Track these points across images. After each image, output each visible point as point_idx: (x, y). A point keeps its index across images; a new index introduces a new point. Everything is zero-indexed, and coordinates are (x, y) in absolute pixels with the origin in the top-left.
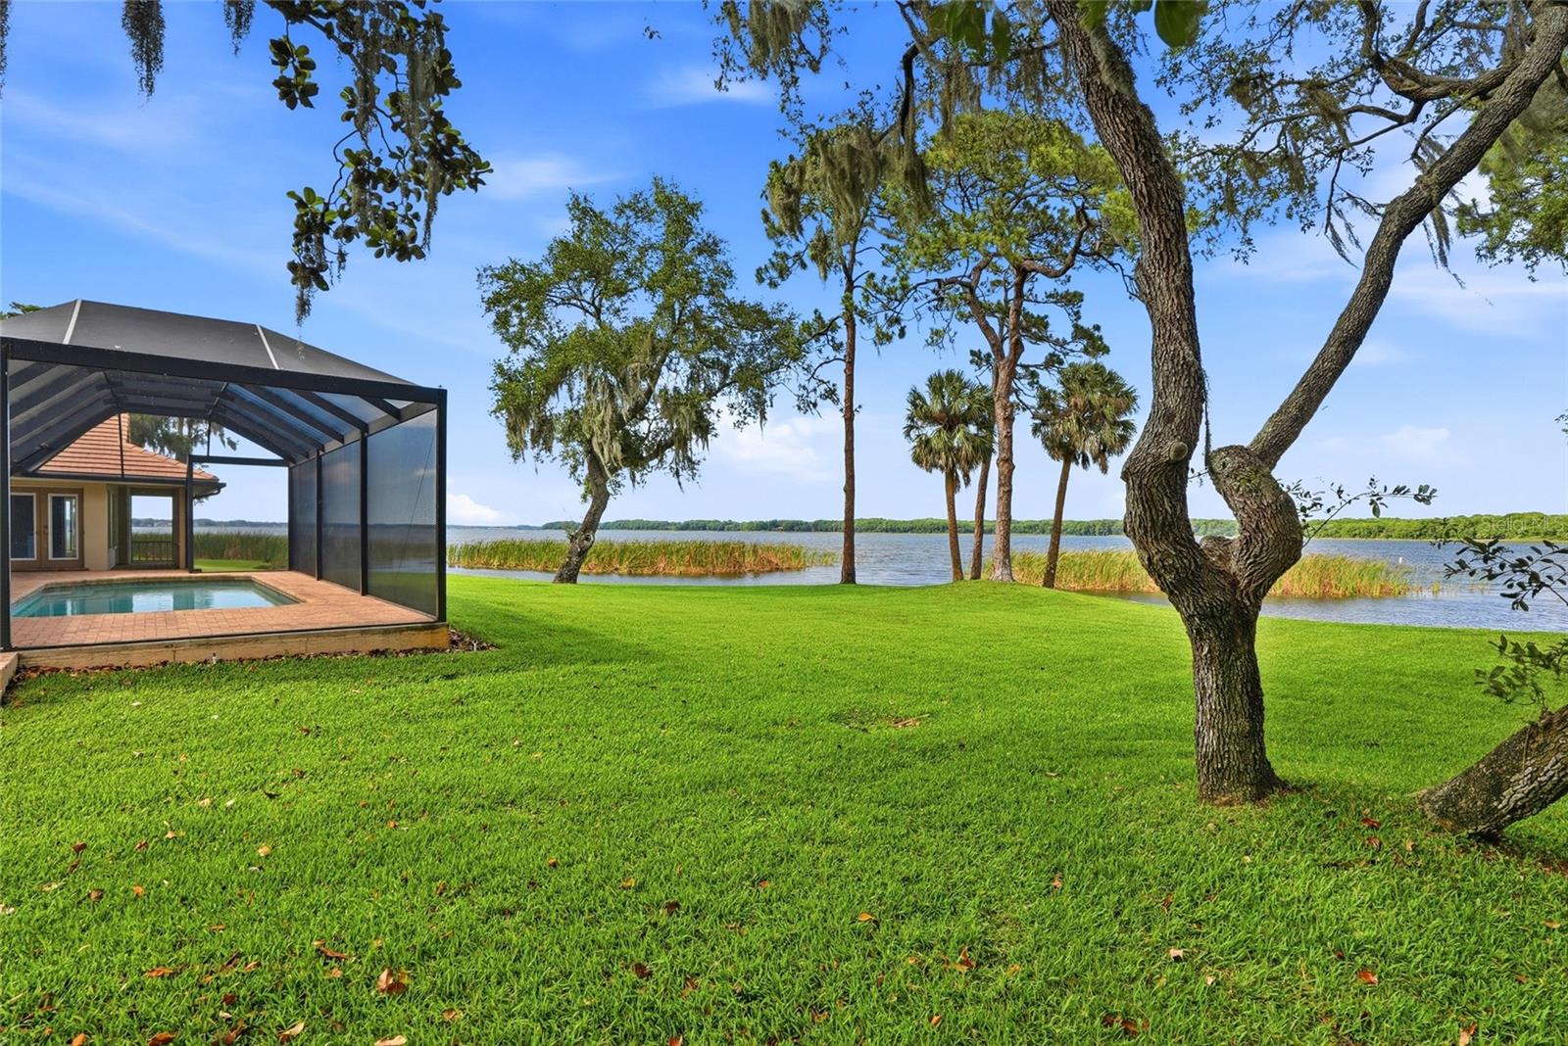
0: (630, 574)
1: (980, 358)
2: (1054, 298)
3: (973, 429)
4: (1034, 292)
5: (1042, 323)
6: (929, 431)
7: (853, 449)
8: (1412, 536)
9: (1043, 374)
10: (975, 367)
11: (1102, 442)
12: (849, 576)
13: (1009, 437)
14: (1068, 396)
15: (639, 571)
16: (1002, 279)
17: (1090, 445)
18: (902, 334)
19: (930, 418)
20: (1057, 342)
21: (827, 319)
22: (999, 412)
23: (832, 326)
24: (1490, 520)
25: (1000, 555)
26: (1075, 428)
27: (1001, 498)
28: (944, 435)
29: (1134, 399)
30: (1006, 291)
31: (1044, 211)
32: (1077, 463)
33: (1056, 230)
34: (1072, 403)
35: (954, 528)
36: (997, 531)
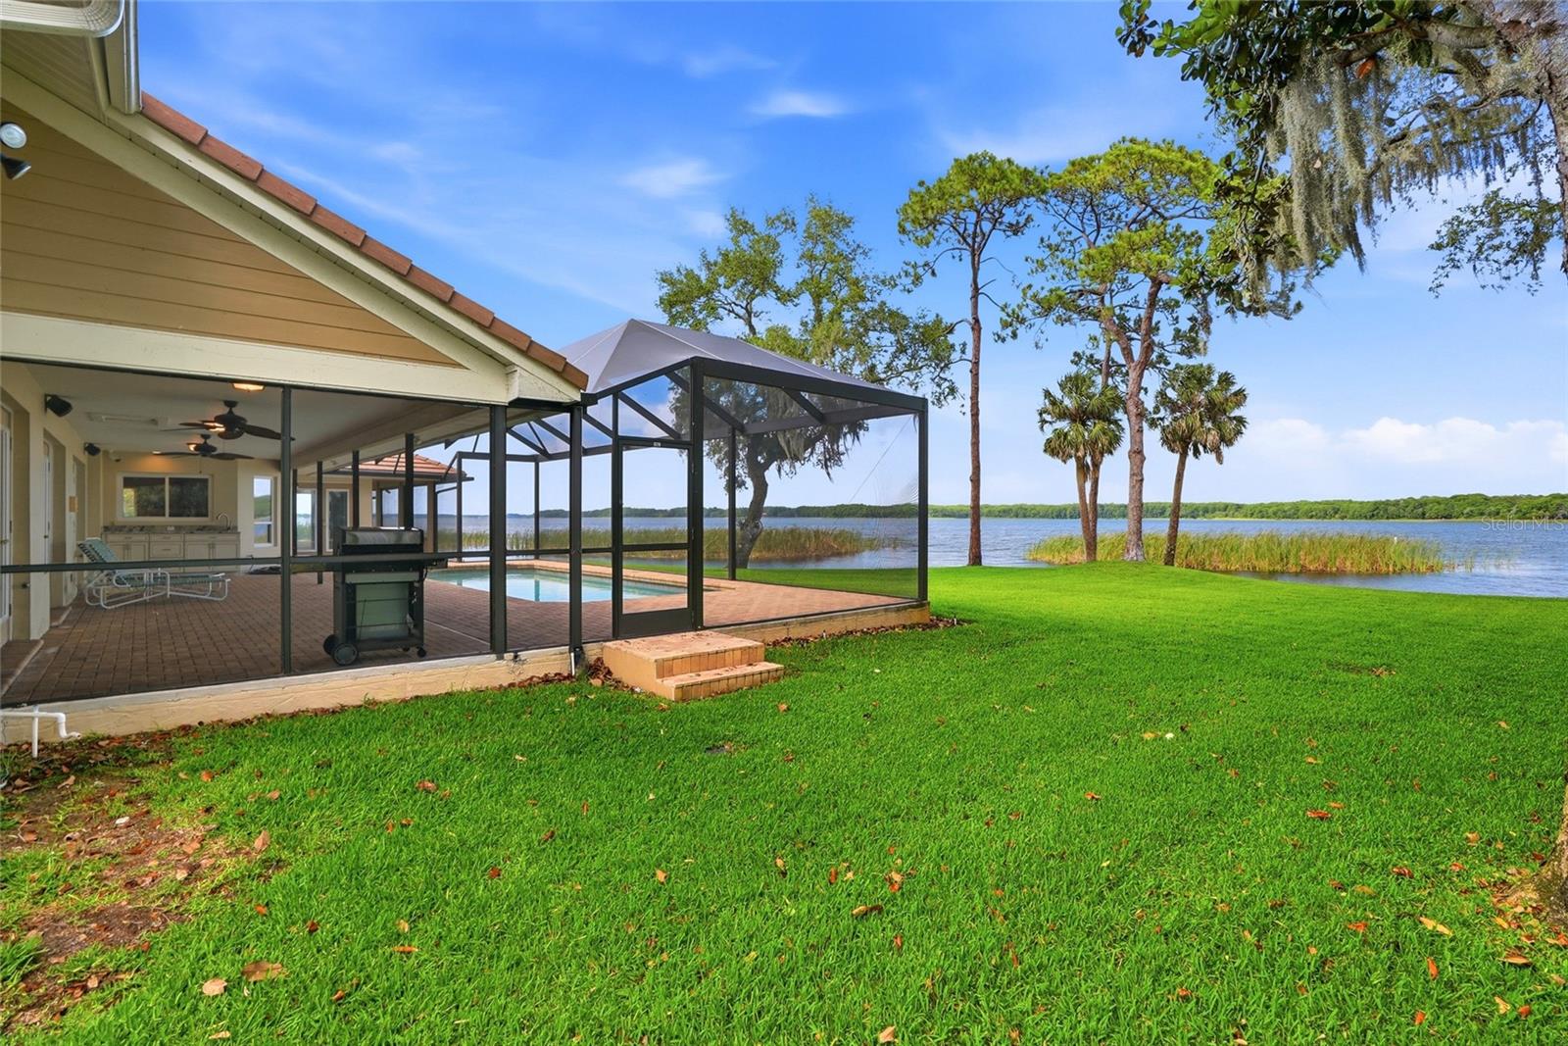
6: (1064, 425)
8: (1366, 517)
12: (976, 559)
19: (1064, 414)
22: (1132, 409)
24: (1438, 501)
25: (1134, 538)
27: (1134, 487)
35: (1086, 513)
36: (1130, 515)
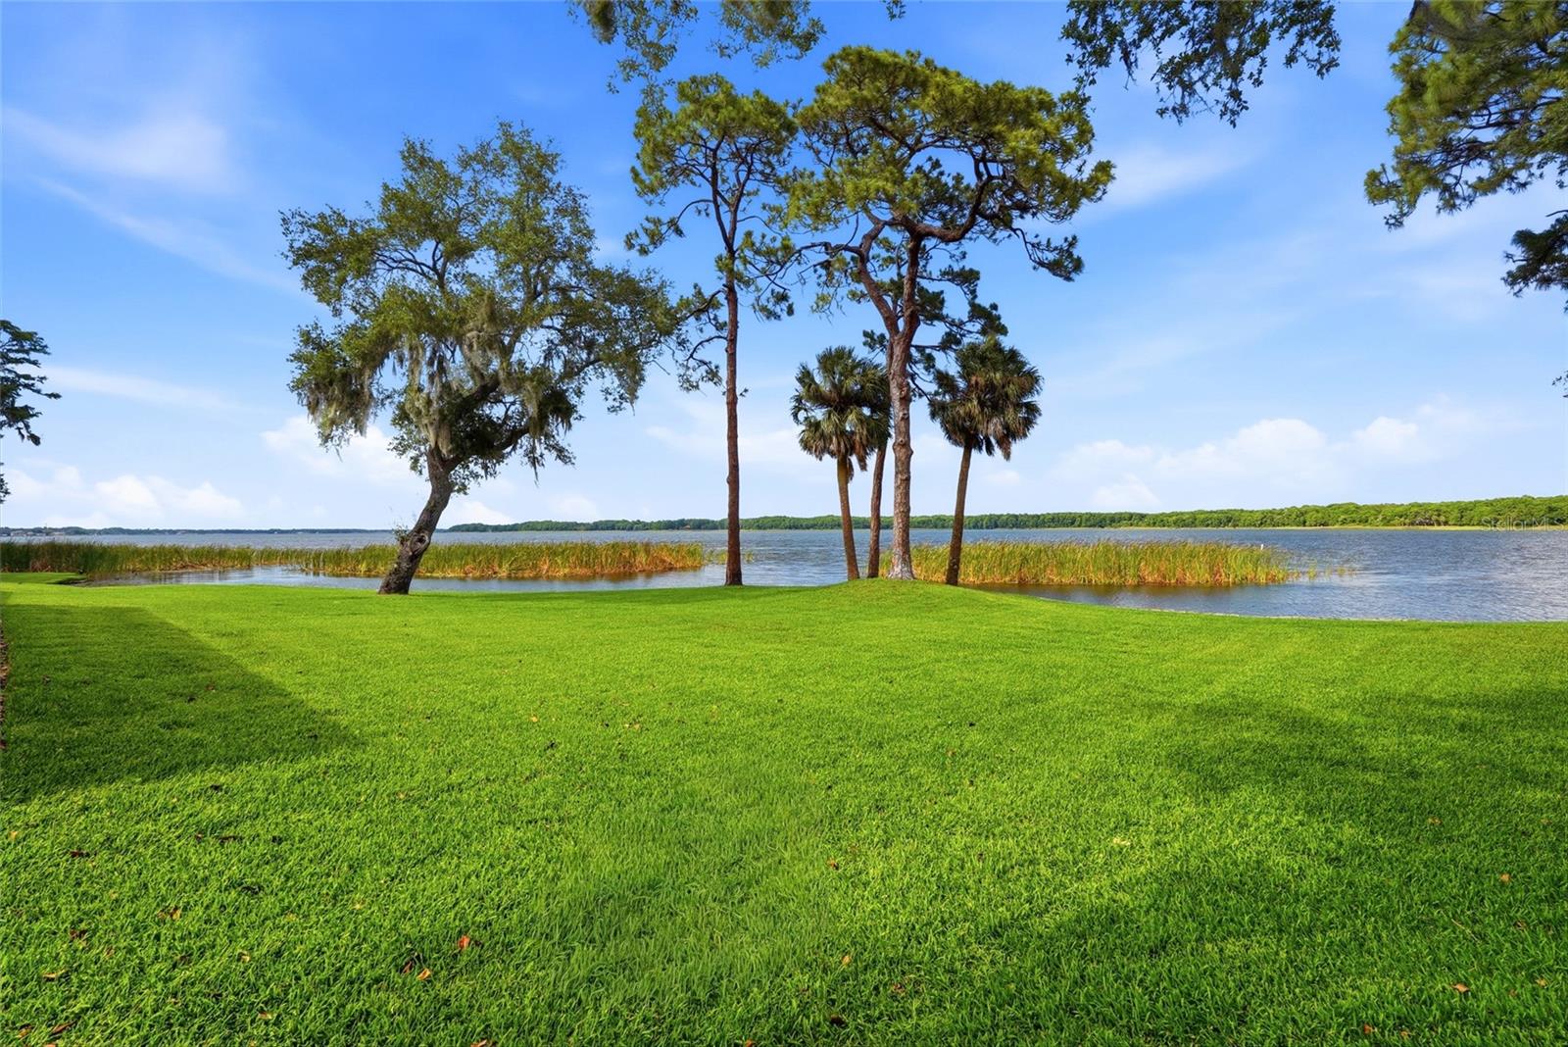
0: (509, 577)
1: (872, 338)
2: (950, 275)
3: (866, 411)
4: (928, 269)
5: (937, 300)
6: (819, 414)
7: (736, 437)
9: (939, 356)
10: (867, 348)
11: (1006, 427)
12: (735, 577)
13: (906, 419)
14: (968, 375)
15: (520, 574)
16: (894, 256)
17: (994, 427)
18: (790, 311)
19: (819, 399)
20: (953, 323)
21: (707, 294)
22: (895, 393)
23: (711, 304)
25: (899, 551)
26: (976, 411)
27: (898, 487)
28: (835, 418)
29: (1037, 381)
30: (899, 267)
31: (938, 179)
32: (980, 449)
33: (951, 201)
34: (973, 382)
35: (848, 523)
36: (895, 524)
